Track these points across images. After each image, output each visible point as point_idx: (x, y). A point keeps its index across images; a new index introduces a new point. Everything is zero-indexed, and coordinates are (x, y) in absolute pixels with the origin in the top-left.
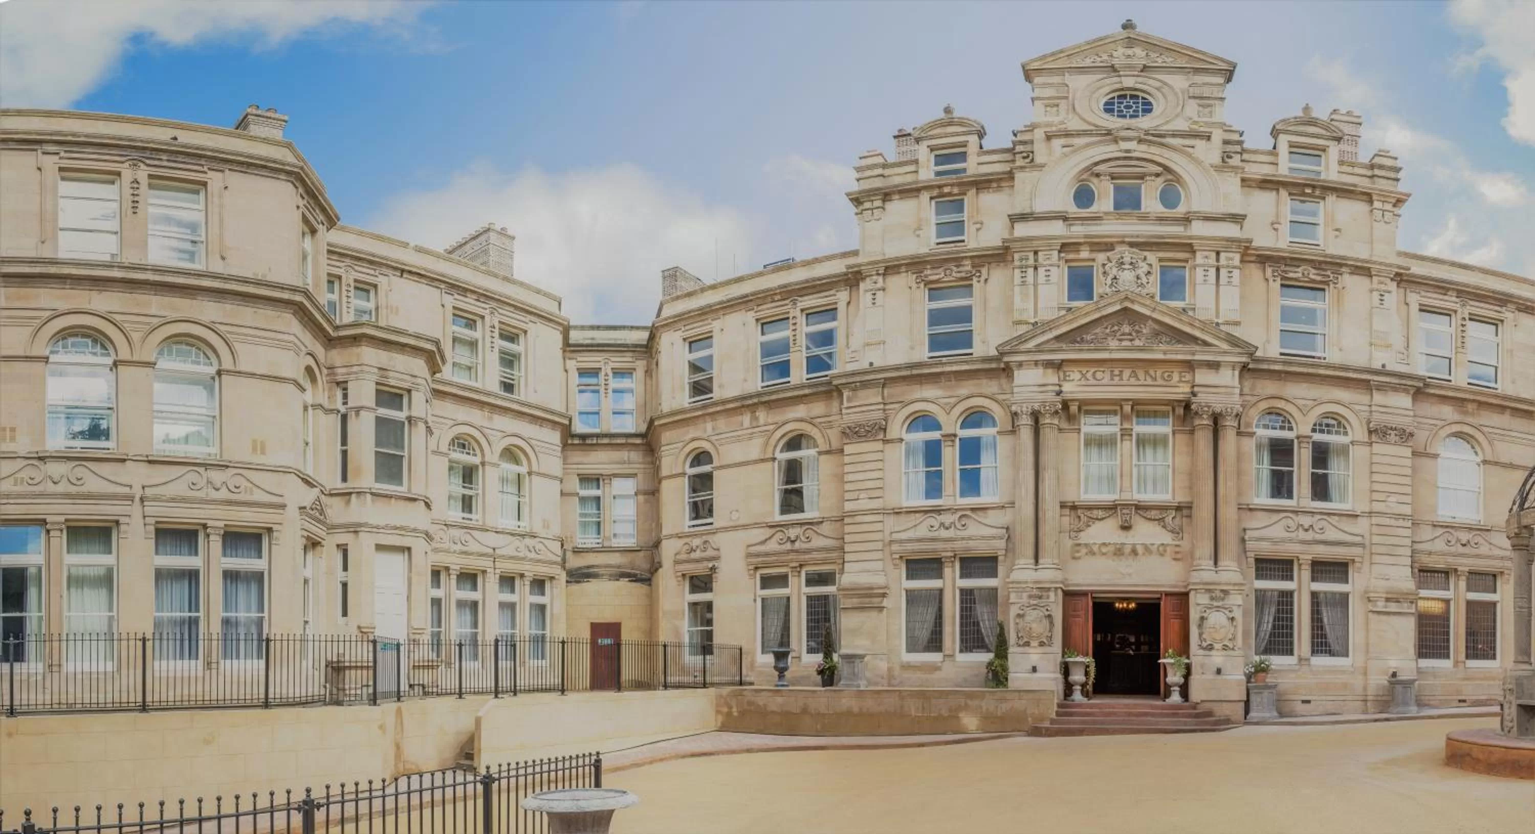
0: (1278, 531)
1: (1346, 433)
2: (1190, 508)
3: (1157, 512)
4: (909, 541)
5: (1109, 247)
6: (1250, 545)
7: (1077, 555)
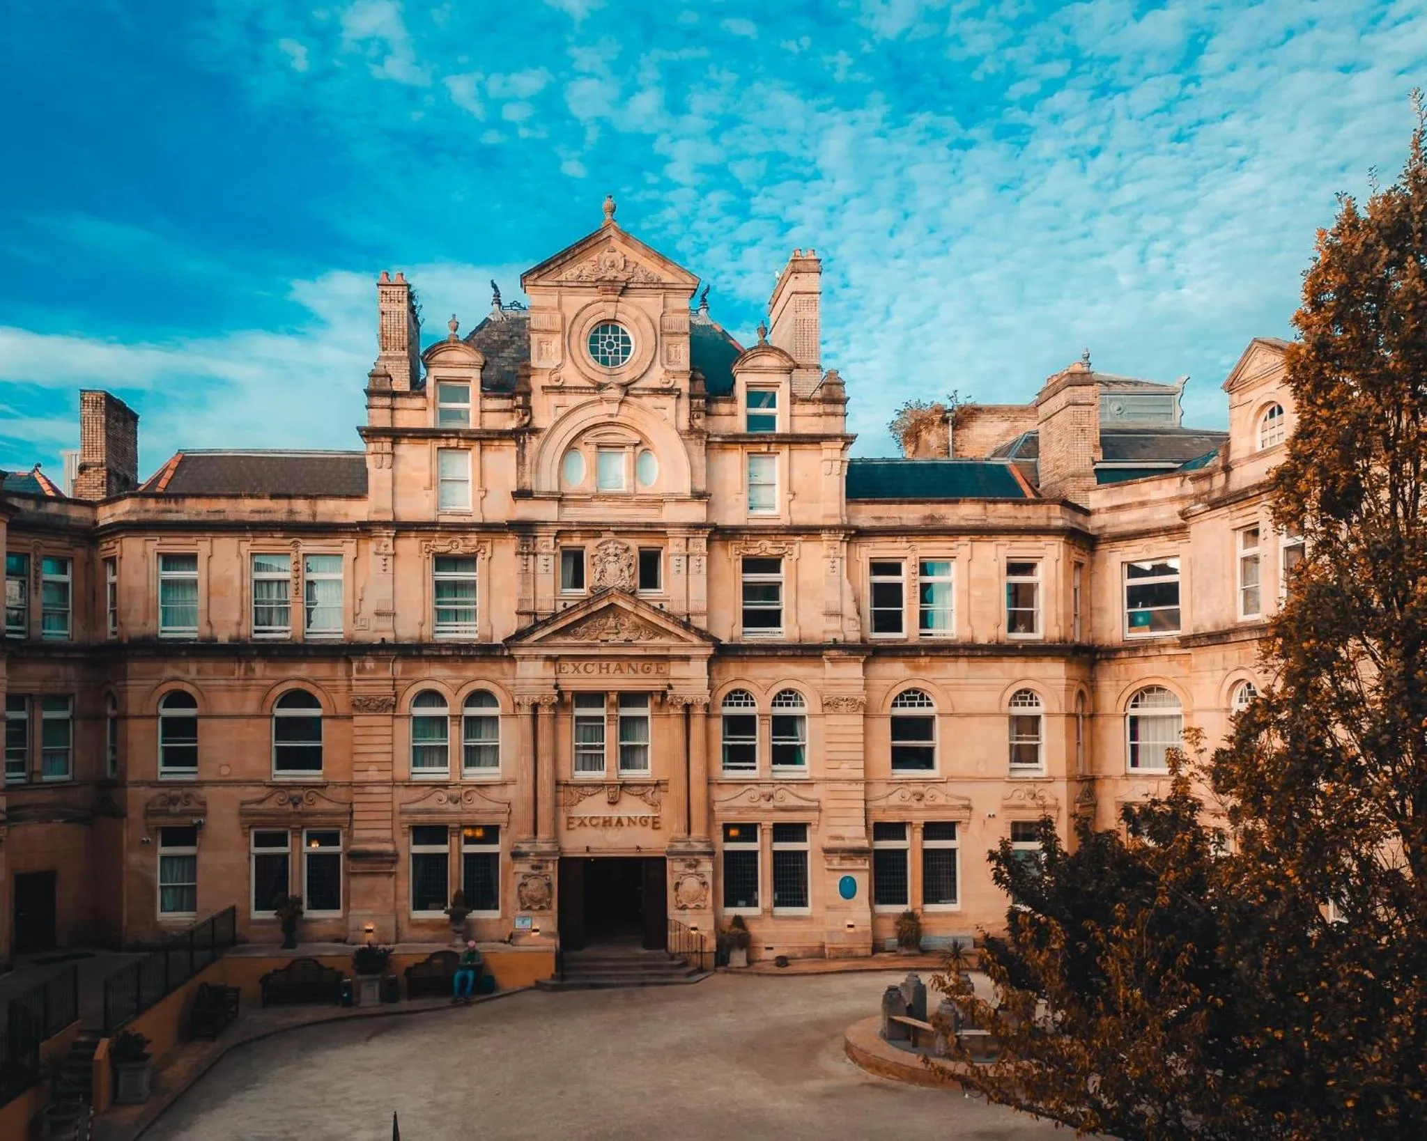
0: (743, 802)
1: (802, 705)
2: (667, 784)
3: (639, 788)
4: (419, 812)
5: (598, 534)
6: (718, 815)
7: (571, 826)
